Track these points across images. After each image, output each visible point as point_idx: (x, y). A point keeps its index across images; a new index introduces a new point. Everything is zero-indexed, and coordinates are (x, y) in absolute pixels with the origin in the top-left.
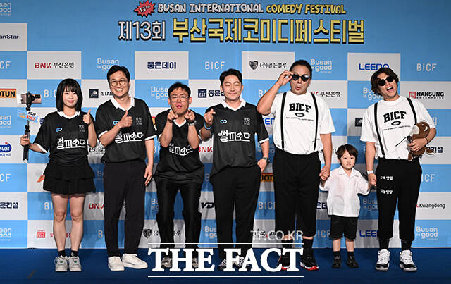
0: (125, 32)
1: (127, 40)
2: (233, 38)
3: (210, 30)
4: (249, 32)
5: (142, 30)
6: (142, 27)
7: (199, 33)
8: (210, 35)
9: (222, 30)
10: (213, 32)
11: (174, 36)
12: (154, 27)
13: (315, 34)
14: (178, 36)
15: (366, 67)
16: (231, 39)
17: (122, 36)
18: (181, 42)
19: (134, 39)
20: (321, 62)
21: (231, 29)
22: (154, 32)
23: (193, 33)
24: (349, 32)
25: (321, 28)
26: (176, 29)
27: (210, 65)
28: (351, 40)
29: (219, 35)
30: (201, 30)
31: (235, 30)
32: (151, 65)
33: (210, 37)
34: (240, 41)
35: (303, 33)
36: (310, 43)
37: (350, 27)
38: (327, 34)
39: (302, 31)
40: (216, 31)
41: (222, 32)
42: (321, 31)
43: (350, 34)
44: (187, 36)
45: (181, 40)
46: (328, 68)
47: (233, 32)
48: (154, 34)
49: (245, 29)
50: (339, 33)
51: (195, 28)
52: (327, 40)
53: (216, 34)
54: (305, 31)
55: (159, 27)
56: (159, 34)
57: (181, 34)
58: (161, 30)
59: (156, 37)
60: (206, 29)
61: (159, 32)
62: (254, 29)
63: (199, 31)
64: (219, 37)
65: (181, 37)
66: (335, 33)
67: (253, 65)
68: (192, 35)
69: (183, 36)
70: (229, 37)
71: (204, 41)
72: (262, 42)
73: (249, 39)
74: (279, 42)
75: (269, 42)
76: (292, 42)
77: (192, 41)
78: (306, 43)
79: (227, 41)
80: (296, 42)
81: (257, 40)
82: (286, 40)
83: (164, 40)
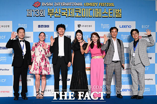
2: (71, 16)
3: (62, 13)
6: (36, 12)
7: (58, 14)
8: (62, 14)
9: (67, 13)
11: (48, 15)
12: (41, 11)
13: (103, 14)
14: (50, 15)
16: (70, 16)
18: (51, 17)
19: (33, 16)
20: (105, 25)
21: (70, 12)
22: (41, 13)
23: (55, 14)
24: (116, 13)
25: (105, 12)
26: (49, 12)
28: (116, 17)
29: (65, 14)
30: (59, 13)
32: (39, 26)
33: (62, 15)
34: (74, 17)
35: (98, 14)
36: (101, 17)
37: (116, 11)
38: (107, 14)
39: (98, 13)
41: (67, 14)
43: (116, 14)
44: (53, 15)
45: (51, 16)
46: (108, 27)
47: (71, 13)
48: (41, 14)
49: (76, 12)
50: (112, 14)
51: (56, 12)
52: (107, 16)
54: (99, 13)
55: (42, 11)
56: (42, 14)
57: (51, 14)
58: (43, 13)
59: (41, 15)
60: (61, 12)
61: (42, 13)
62: (79, 12)
63: (58, 13)
64: (66, 15)
65: (51, 15)
66: (110, 14)
68: (55, 15)
69: (52, 15)
70: (69, 15)
71: (60, 17)
72: (82, 17)
73: (77, 16)
74: (89, 17)
75: (85, 17)
76: (94, 17)
77: (55, 17)
78: (99, 17)
79: (69, 17)
80: (96, 17)
81: (80, 16)
82: (92, 16)
83: (44, 16)
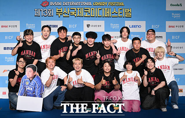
0: (37, 13)
1: (38, 16)
3: (71, 12)
4: (86, 13)
5: (44, 12)
6: (44, 11)
7: (66, 14)
8: (71, 14)
9: (76, 12)
10: (72, 13)
11: (57, 15)
12: (49, 11)
13: (112, 14)
14: (58, 15)
15: (132, 26)
16: (79, 16)
17: (36, 15)
19: (41, 16)
20: (115, 25)
21: (79, 12)
23: (64, 13)
24: (125, 13)
25: (115, 11)
26: (57, 12)
27: (71, 26)
28: (126, 16)
29: (74, 14)
30: (67, 12)
31: (81, 12)
33: (71, 15)
34: (83, 17)
35: (108, 13)
37: (126, 11)
38: (117, 14)
39: (107, 12)
40: (73, 13)
41: (76, 13)
42: (115, 12)
43: (126, 14)
44: (62, 15)
45: (59, 16)
46: (117, 27)
48: (49, 14)
49: (85, 12)
50: (122, 13)
51: (65, 11)
52: (117, 16)
53: (73, 14)
54: (108, 12)
55: (51, 11)
59: (50, 15)
60: (69, 12)
61: (51, 13)
62: (88, 12)
64: (75, 15)
65: (59, 15)
66: (120, 13)
67: (88, 26)
68: (64, 14)
69: (60, 15)
70: (78, 15)
71: (69, 17)
72: (91, 17)
73: (86, 16)
74: (98, 17)
75: (94, 17)
76: (103, 17)
77: (64, 17)
78: (109, 17)
79: (77, 17)
80: (105, 17)
81: (90, 16)
82: (101, 16)
83: (53, 16)
